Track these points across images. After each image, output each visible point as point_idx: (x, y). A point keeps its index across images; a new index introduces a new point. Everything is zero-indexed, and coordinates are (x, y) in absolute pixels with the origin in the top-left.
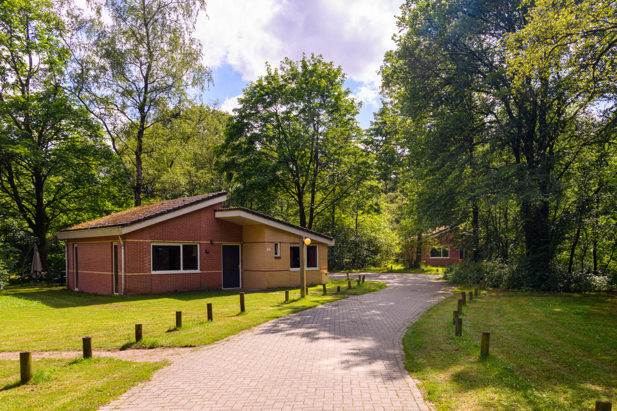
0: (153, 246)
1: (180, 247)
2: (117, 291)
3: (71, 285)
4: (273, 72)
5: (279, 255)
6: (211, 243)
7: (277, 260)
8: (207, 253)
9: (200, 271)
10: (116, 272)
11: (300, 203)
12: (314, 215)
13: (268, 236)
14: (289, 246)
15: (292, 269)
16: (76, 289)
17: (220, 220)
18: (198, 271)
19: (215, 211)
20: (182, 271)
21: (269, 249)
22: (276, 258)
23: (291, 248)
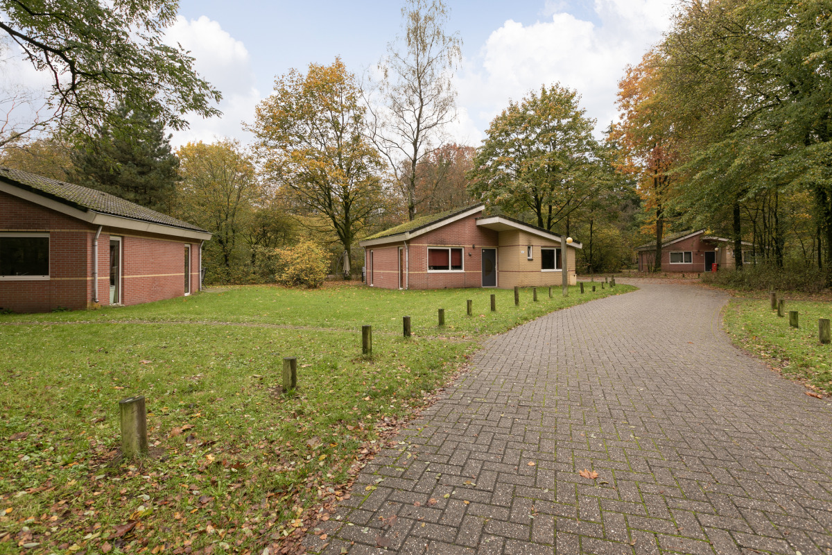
0: (429, 250)
1: (448, 250)
2: (402, 286)
3: (368, 282)
4: (514, 104)
5: (531, 257)
6: (474, 248)
7: (530, 262)
8: (470, 255)
9: (465, 270)
10: (402, 271)
11: (539, 214)
12: (551, 224)
13: (522, 240)
14: (540, 249)
15: (543, 270)
16: (372, 285)
17: (481, 228)
18: (463, 271)
19: (476, 219)
20: (450, 271)
21: (523, 251)
22: (529, 260)
23: (542, 251)
